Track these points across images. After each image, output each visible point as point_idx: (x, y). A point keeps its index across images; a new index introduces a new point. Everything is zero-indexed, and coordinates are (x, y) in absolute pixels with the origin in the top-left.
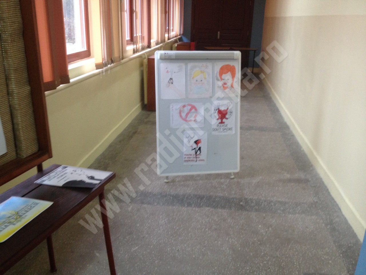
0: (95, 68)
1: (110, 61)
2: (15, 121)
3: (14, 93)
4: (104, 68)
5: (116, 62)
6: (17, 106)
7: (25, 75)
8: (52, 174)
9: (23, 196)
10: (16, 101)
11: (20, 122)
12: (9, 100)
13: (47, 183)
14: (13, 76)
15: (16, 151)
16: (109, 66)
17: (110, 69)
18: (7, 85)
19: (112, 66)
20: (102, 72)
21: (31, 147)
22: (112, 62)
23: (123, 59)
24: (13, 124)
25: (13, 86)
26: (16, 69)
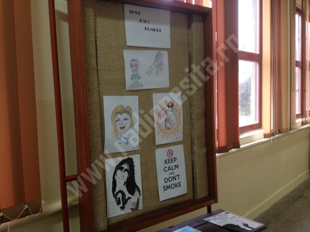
0: (263, 137)
1: (278, 132)
2: (194, 172)
3: (196, 153)
4: (272, 138)
5: (284, 133)
6: (196, 162)
7: (204, 141)
8: (217, 216)
9: (194, 228)
10: (196, 158)
11: (197, 172)
12: (192, 157)
13: (212, 221)
14: (196, 141)
15: (194, 193)
16: (276, 136)
17: (277, 139)
18: (192, 147)
19: (280, 136)
20: (270, 141)
21: (203, 192)
22: (280, 132)
23: (290, 130)
24: (193, 174)
25: (195, 148)
26: (198, 137)
